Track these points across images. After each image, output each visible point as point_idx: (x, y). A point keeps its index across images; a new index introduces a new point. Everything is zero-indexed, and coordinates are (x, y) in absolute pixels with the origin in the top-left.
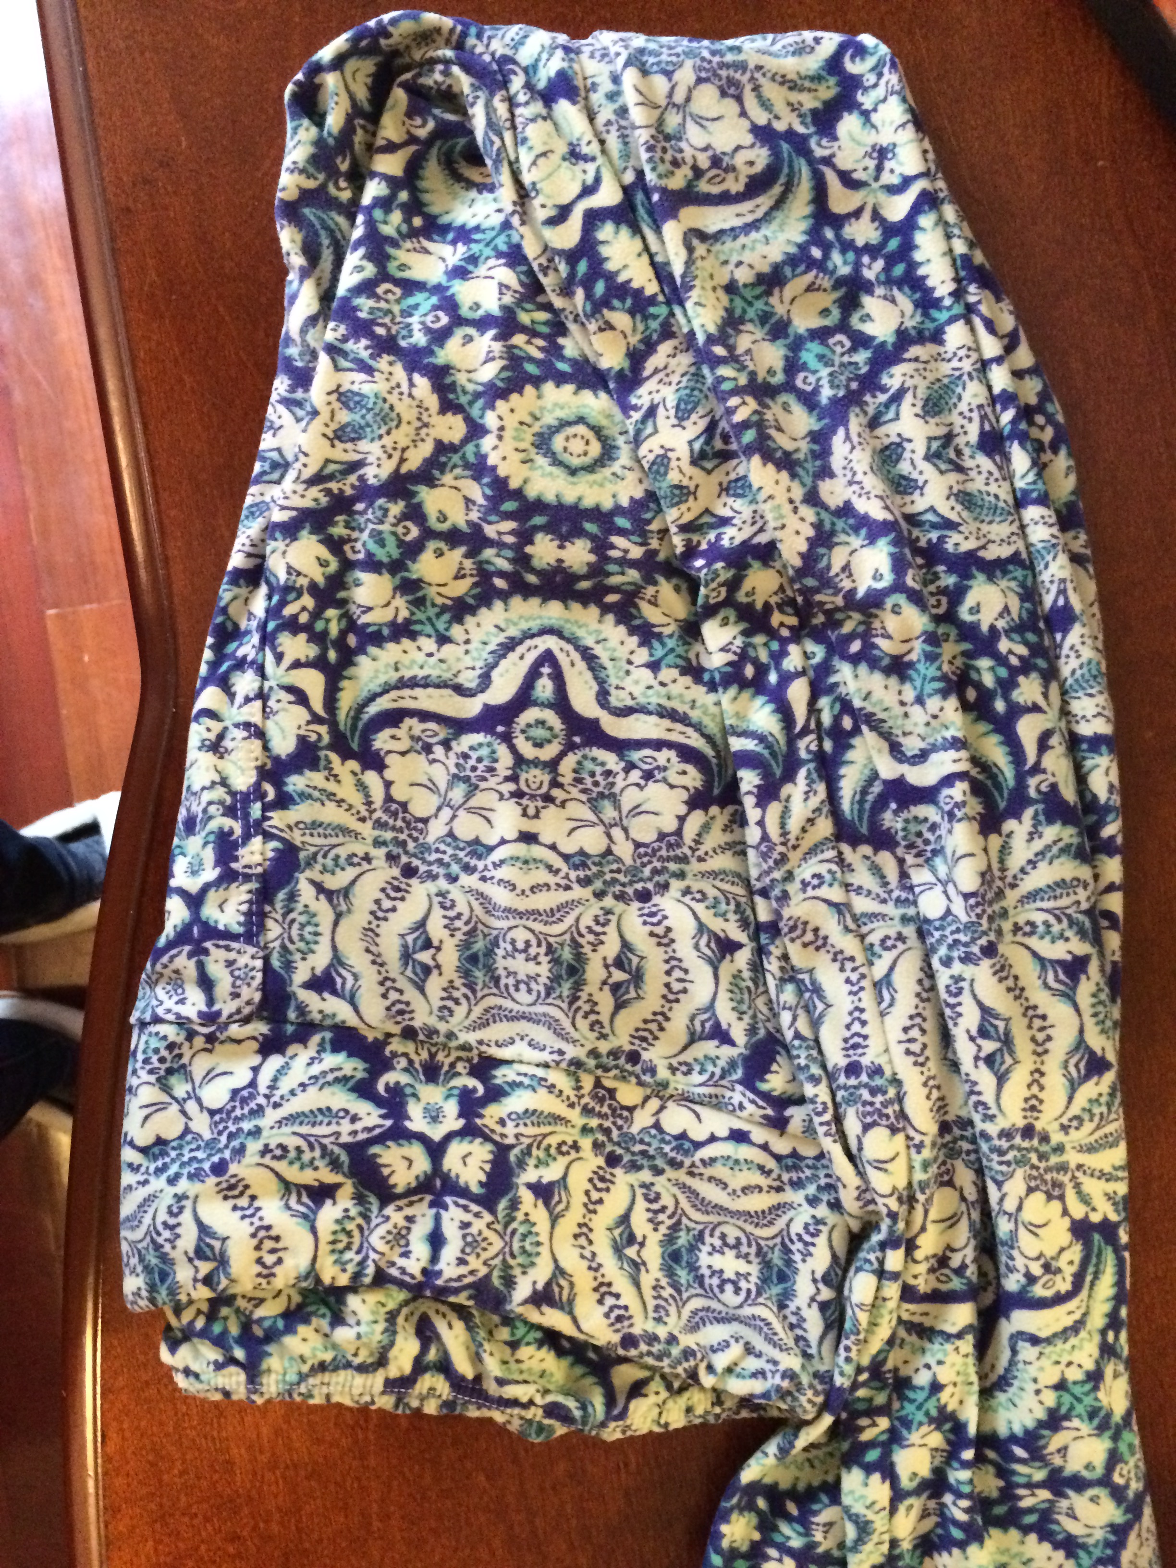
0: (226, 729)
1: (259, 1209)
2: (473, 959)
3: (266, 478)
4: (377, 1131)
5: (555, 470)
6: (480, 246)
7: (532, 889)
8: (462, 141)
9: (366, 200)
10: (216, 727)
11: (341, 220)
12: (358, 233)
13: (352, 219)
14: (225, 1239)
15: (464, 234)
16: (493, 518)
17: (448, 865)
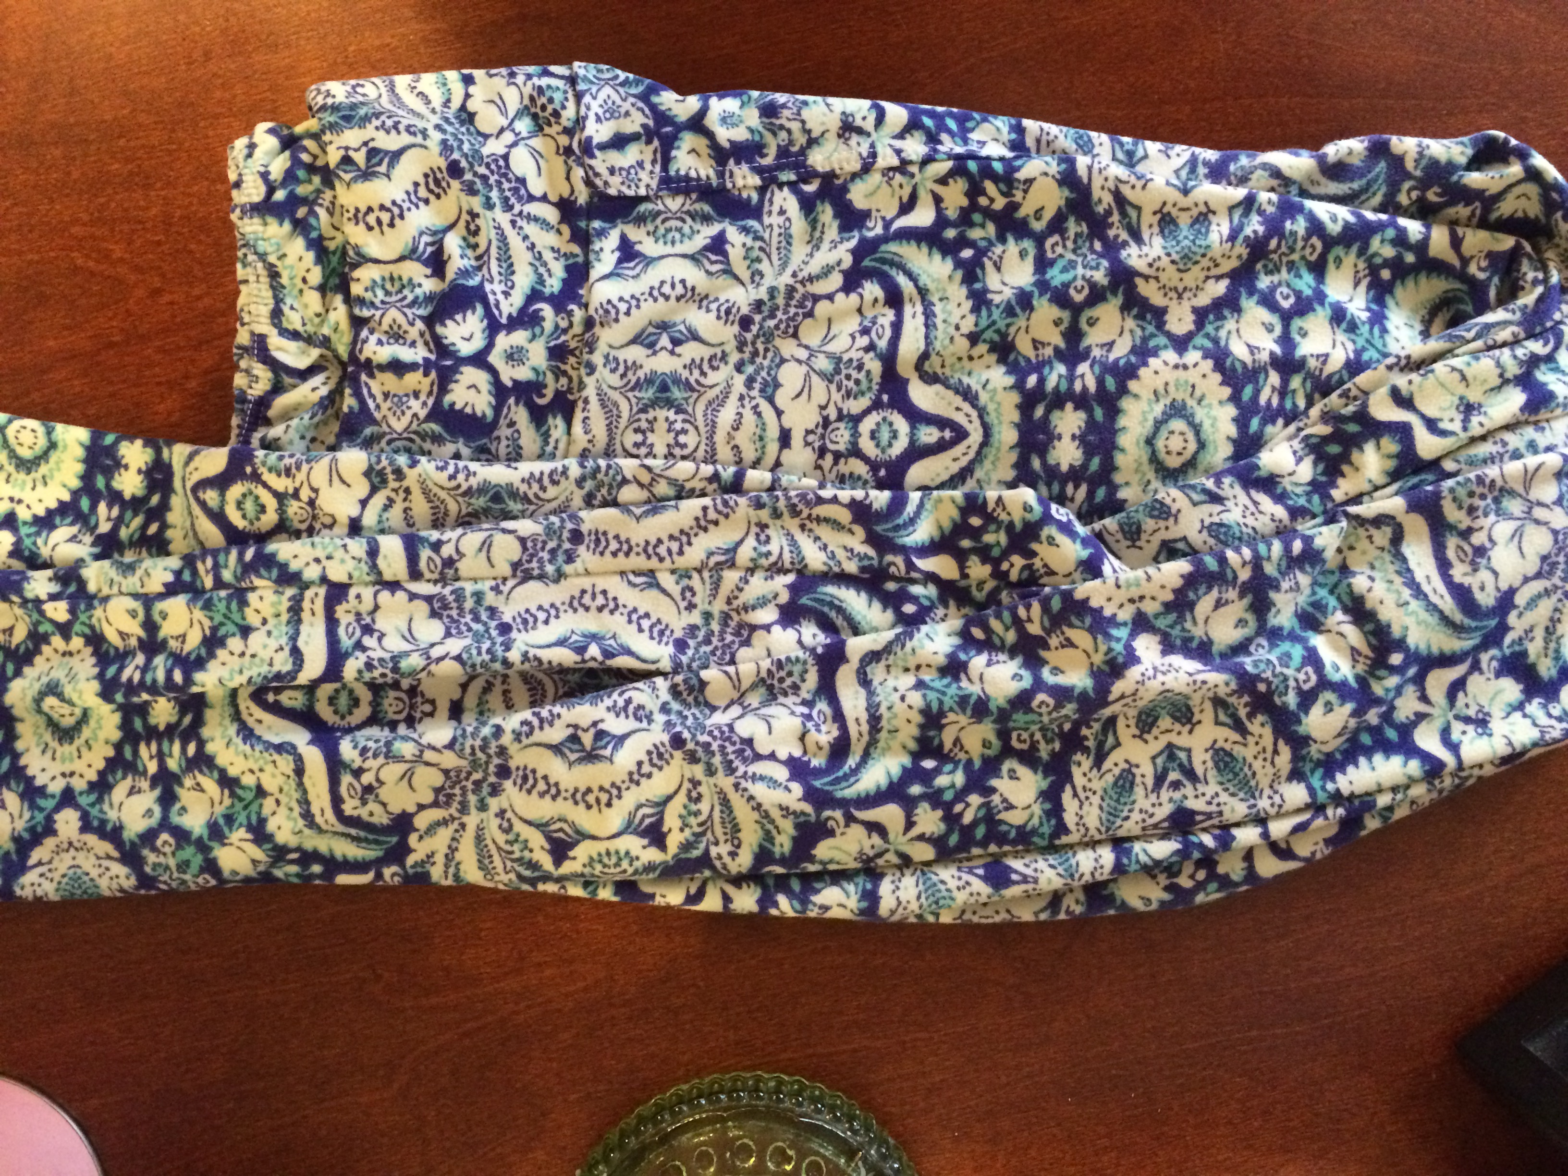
0: (869, 135)
1: (417, 207)
2: (664, 388)
3: (1117, 147)
4: (496, 312)
5: (1150, 423)
6: (1366, 335)
7: (736, 447)
8: (1469, 308)
9: (1402, 221)
10: (869, 125)
11: (1377, 199)
12: (1370, 216)
13: (1382, 208)
14: (388, 176)
15: (1378, 319)
16: (1097, 369)
17: (752, 362)
